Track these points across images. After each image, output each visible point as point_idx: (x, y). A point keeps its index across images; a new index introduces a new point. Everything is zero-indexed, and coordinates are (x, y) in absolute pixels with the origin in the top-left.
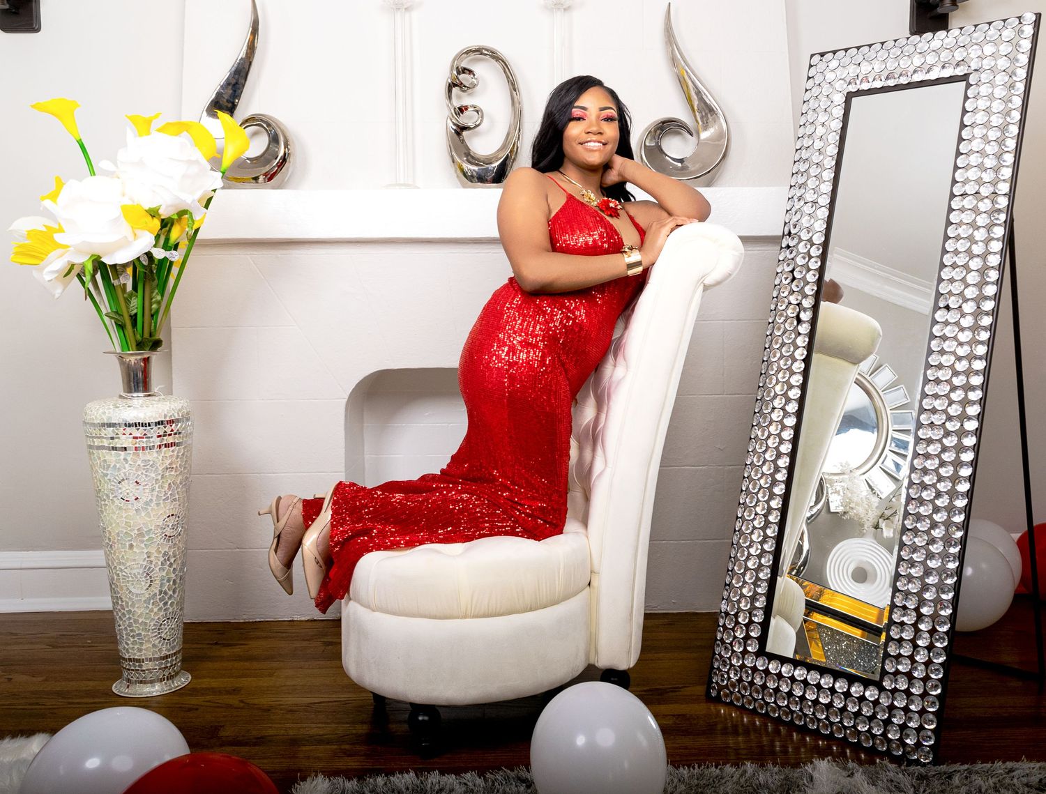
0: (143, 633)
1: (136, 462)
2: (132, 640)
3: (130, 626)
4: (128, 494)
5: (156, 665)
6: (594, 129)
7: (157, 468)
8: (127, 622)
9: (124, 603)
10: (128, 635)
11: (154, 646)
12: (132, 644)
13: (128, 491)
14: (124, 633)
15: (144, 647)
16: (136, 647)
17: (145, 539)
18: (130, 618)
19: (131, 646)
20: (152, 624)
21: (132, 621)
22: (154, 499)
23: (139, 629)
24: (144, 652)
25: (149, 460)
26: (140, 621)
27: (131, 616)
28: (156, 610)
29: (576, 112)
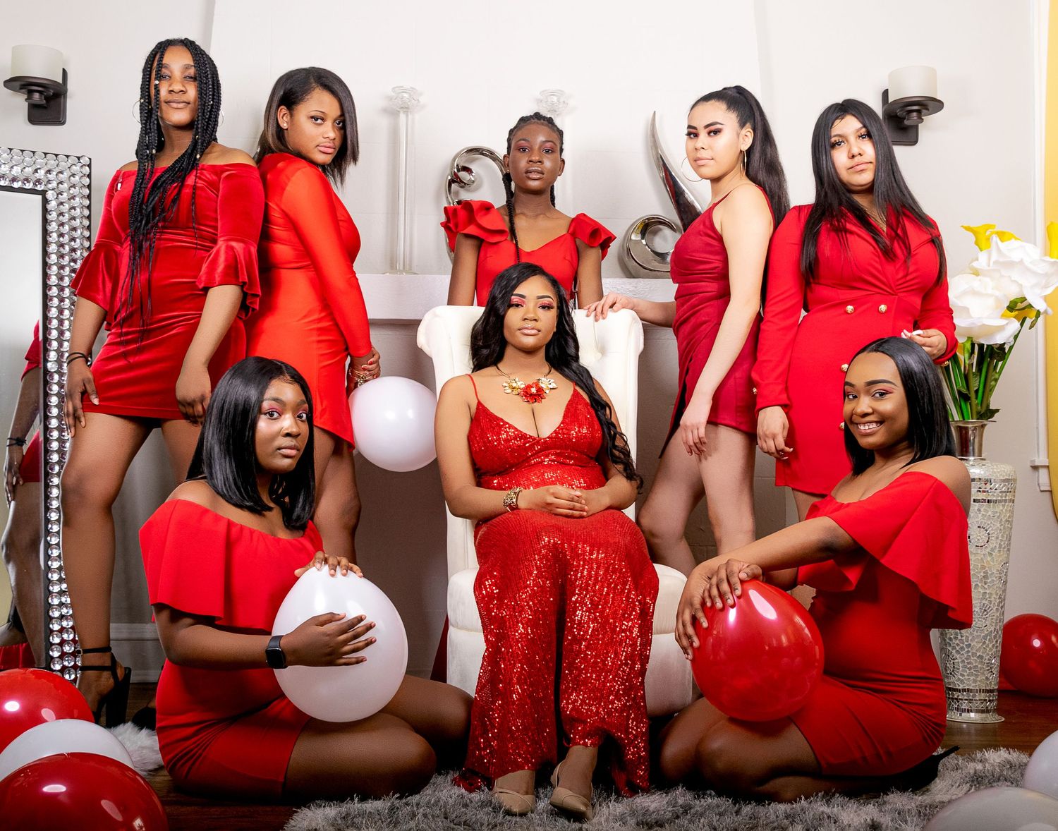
0: (979, 666)
1: (987, 512)
2: (968, 671)
3: (967, 659)
4: (978, 540)
5: (986, 696)
6: (531, 316)
7: (1001, 520)
8: (965, 655)
9: (964, 638)
10: (965, 667)
11: (987, 678)
12: (968, 675)
13: (979, 538)
14: (961, 665)
15: (979, 679)
16: (972, 678)
17: (989, 581)
18: (968, 652)
19: (967, 677)
20: (987, 658)
21: (970, 654)
22: (998, 546)
23: (976, 663)
24: (978, 683)
25: (997, 512)
26: (978, 654)
27: (970, 649)
28: (990, 646)
29: (515, 299)
